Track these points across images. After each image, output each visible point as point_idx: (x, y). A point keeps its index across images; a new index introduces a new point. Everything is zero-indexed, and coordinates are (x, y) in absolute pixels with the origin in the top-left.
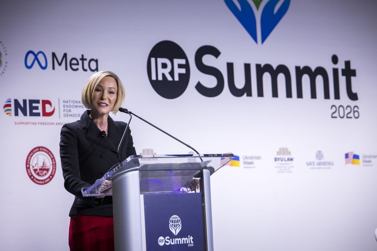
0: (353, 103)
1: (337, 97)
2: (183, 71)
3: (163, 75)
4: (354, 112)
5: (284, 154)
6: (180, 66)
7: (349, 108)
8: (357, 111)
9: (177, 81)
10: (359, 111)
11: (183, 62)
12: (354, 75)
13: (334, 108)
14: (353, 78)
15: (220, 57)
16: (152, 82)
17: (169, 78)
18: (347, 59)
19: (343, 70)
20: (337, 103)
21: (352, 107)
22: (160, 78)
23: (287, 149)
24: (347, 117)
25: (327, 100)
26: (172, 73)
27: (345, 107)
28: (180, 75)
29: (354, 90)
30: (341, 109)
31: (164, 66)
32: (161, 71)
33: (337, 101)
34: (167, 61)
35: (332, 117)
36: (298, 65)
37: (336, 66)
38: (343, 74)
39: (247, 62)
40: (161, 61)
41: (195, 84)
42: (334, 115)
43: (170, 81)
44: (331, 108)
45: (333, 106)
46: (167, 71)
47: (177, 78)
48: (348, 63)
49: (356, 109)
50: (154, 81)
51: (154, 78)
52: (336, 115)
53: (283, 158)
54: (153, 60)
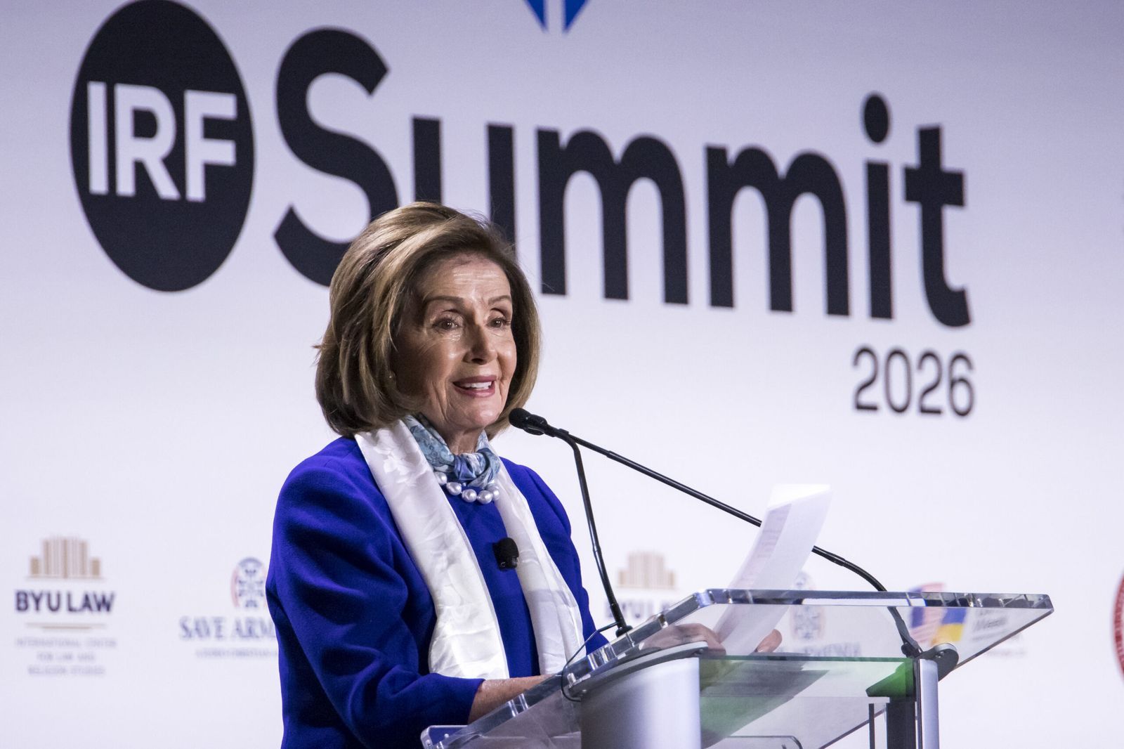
0: (947, 340)
1: (882, 306)
2: (224, 153)
3: (140, 170)
4: (953, 384)
5: (647, 585)
6: (214, 128)
7: (930, 364)
8: (963, 380)
9: (195, 204)
10: (974, 378)
11: (223, 106)
12: (958, 199)
13: (866, 360)
14: (950, 215)
15: (386, 87)
16: (91, 202)
17: (166, 188)
18: (929, 121)
19: (909, 173)
20: (881, 335)
21: (945, 358)
22: (126, 186)
23: (660, 560)
24: (924, 411)
25: (837, 322)
26: (176, 163)
27: (914, 356)
28: (211, 171)
29: (955, 277)
30: (897, 364)
31: (145, 125)
32: (130, 149)
33: (881, 325)
34: (153, 100)
35: (860, 407)
36: (717, 141)
37: (878, 153)
38: (910, 196)
39: (501, 119)
40: (132, 97)
41: (275, 219)
42: (867, 397)
43: (168, 203)
44: (856, 361)
45: (865, 350)
46: (154, 152)
47: (196, 190)
48: (930, 139)
49: (960, 369)
50: (98, 197)
51: (98, 184)
52: (873, 395)
53: (641, 605)
54: (97, 92)
